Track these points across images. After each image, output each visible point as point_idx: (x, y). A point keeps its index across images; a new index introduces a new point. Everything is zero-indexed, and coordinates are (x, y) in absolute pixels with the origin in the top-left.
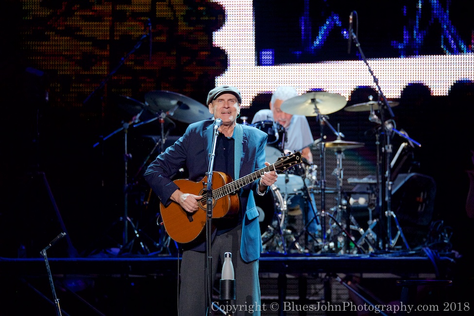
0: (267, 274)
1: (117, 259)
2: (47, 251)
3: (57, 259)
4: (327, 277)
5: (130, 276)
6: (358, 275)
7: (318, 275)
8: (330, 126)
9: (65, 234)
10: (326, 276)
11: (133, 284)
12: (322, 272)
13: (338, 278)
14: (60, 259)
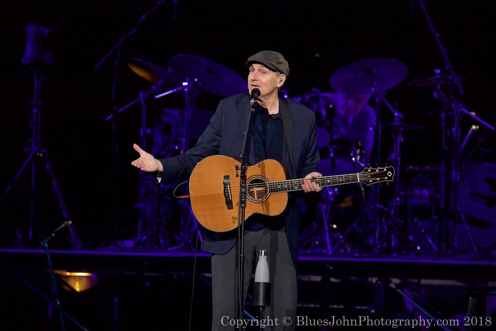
0: (307, 276)
1: (130, 254)
2: (49, 243)
3: (60, 252)
4: (379, 282)
5: (145, 274)
6: (415, 281)
7: (368, 279)
8: (389, 105)
9: (70, 222)
10: (377, 281)
11: (147, 284)
12: (372, 276)
13: (392, 283)
14: (63, 252)
